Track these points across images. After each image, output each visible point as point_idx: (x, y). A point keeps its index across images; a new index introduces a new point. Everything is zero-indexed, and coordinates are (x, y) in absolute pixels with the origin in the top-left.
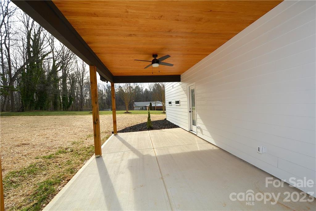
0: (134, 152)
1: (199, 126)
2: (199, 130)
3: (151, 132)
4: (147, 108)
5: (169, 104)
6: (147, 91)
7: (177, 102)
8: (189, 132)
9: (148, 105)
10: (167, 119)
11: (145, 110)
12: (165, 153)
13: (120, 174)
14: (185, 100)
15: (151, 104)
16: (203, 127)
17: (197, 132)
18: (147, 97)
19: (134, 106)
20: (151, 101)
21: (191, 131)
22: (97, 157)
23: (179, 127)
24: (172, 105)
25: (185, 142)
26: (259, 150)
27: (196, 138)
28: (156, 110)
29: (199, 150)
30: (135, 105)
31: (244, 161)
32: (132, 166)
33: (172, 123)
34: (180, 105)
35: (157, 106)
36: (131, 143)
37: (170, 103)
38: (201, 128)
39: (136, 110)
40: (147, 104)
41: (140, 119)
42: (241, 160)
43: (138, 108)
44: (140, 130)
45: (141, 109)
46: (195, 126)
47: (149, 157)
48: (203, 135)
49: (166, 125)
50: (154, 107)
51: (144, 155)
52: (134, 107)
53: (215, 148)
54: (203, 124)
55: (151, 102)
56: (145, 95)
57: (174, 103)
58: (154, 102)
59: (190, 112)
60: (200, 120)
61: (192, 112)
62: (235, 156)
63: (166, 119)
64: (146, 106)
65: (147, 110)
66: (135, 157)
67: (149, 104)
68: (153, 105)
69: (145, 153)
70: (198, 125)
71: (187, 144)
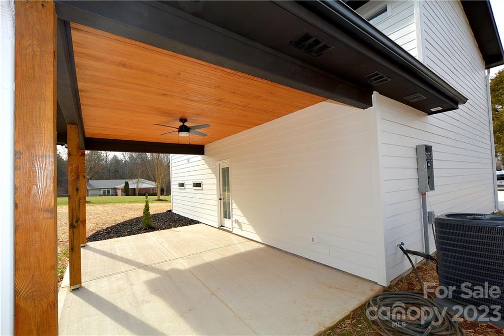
0: (145, 269)
1: (237, 219)
2: (235, 225)
3: (155, 235)
4: (119, 192)
5: (179, 186)
6: (118, 160)
7: (198, 185)
8: (219, 228)
9: (122, 186)
10: (174, 211)
11: (112, 195)
12: (198, 262)
13: (142, 304)
14: (211, 182)
15: (127, 184)
16: (243, 220)
17: (233, 227)
18: (116, 171)
19: (88, 188)
20: (126, 179)
21: (221, 227)
22: (73, 290)
23: (199, 222)
24: (185, 189)
25: (219, 244)
26: (313, 241)
27: (232, 236)
28: (139, 195)
29: (243, 251)
30: (90, 185)
31: (297, 256)
32: (156, 290)
33: (185, 217)
34: (202, 190)
35: (140, 189)
36: (130, 256)
37: (182, 185)
38: (239, 221)
39: (92, 196)
40: (120, 185)
41: (117, 213)
42: (294, 255)
43: (98, 192)
44: (131, 233)
45: (104, 192)
46: (229, 218)
47: (178, 272)
48: (242, 230)
49: (175, 221)
50: (134, 189)
51: (167, 271)
52: (88, 190)
53: (261, 246)
54: (243, 215)
55: (127, 181)
56: (112, 168)
57: (189, 186)
58: (134, 181)
59: (220, 199)
60: (239, 210)
61: (223, 199)
62: (286, 252)
63: (170, 211)
64: (116, 188)
65: (117, 195)
66: (153, 275)
67: (124, 184)
68: (131, 187)
69: (167, 268)
70: (234, 218)
71: (223, 245)
